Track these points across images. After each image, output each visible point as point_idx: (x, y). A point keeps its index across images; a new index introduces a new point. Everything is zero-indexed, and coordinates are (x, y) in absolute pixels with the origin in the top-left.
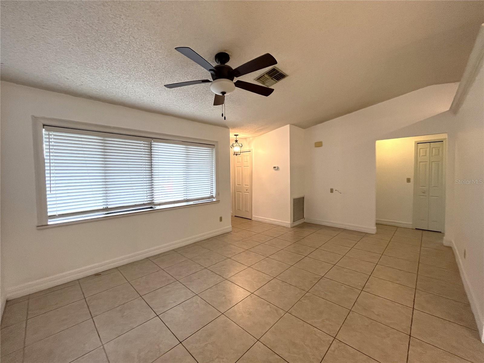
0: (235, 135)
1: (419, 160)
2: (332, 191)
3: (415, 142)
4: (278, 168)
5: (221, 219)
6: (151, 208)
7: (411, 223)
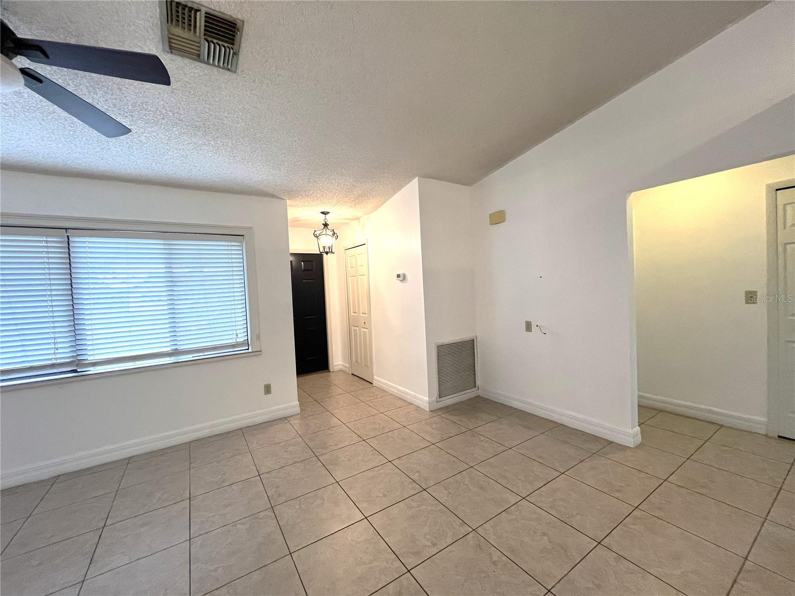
0: (323, 213)
1: (781, 239)
2: (529, 326)
3: (768, 186)
4: (404, 275)
5: (268, 389)
6: (75, 371)
7: (764, 419)
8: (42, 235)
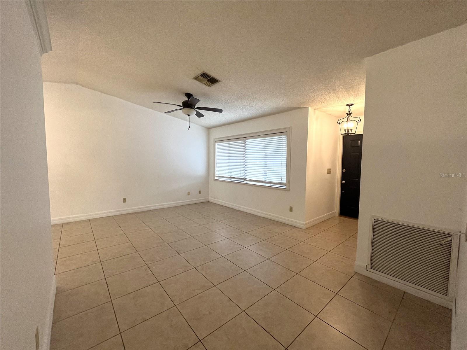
0: (348, 105)
6: (244, 181)
8: (240, 141)
